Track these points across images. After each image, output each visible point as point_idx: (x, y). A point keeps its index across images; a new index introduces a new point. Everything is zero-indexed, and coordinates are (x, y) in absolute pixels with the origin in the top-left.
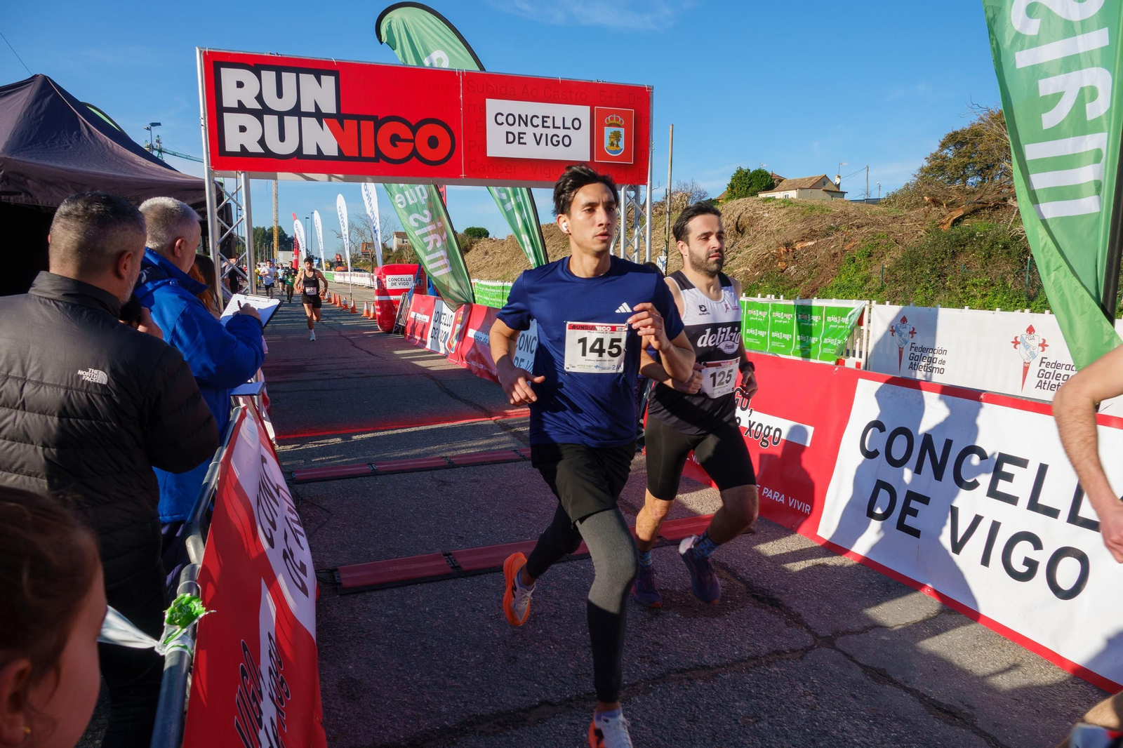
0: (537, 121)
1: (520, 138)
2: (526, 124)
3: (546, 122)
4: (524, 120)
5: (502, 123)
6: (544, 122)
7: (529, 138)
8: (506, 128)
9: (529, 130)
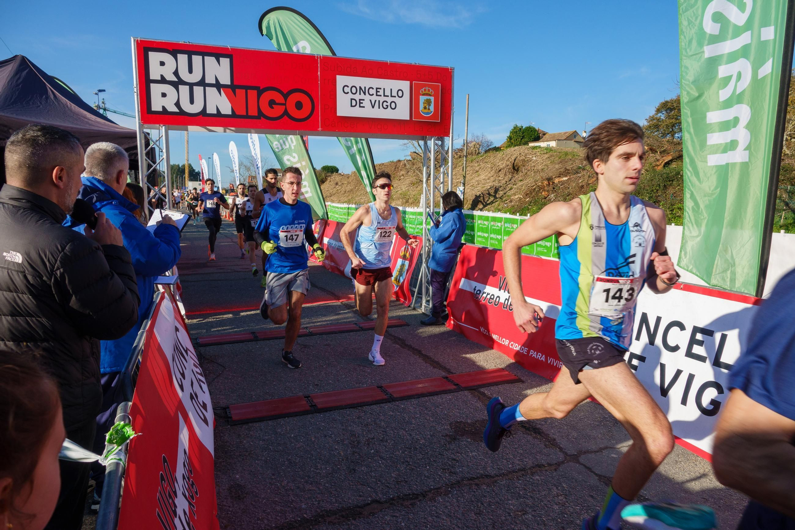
0: (372, 91)
1: (360, 103)
2: (365, 93)
3: (379, 92)
4: (362, 90)
5: (348, 93)
6: (377, 92)
7: (366, 103)
8: (350, 96)
9: (367, 98)
